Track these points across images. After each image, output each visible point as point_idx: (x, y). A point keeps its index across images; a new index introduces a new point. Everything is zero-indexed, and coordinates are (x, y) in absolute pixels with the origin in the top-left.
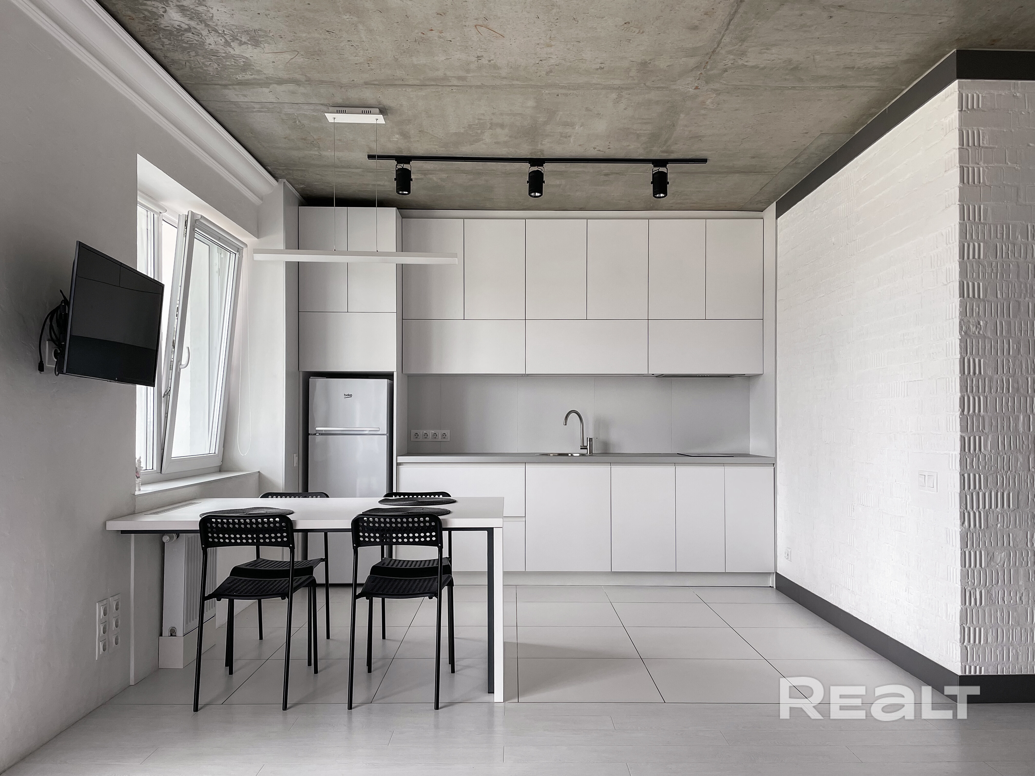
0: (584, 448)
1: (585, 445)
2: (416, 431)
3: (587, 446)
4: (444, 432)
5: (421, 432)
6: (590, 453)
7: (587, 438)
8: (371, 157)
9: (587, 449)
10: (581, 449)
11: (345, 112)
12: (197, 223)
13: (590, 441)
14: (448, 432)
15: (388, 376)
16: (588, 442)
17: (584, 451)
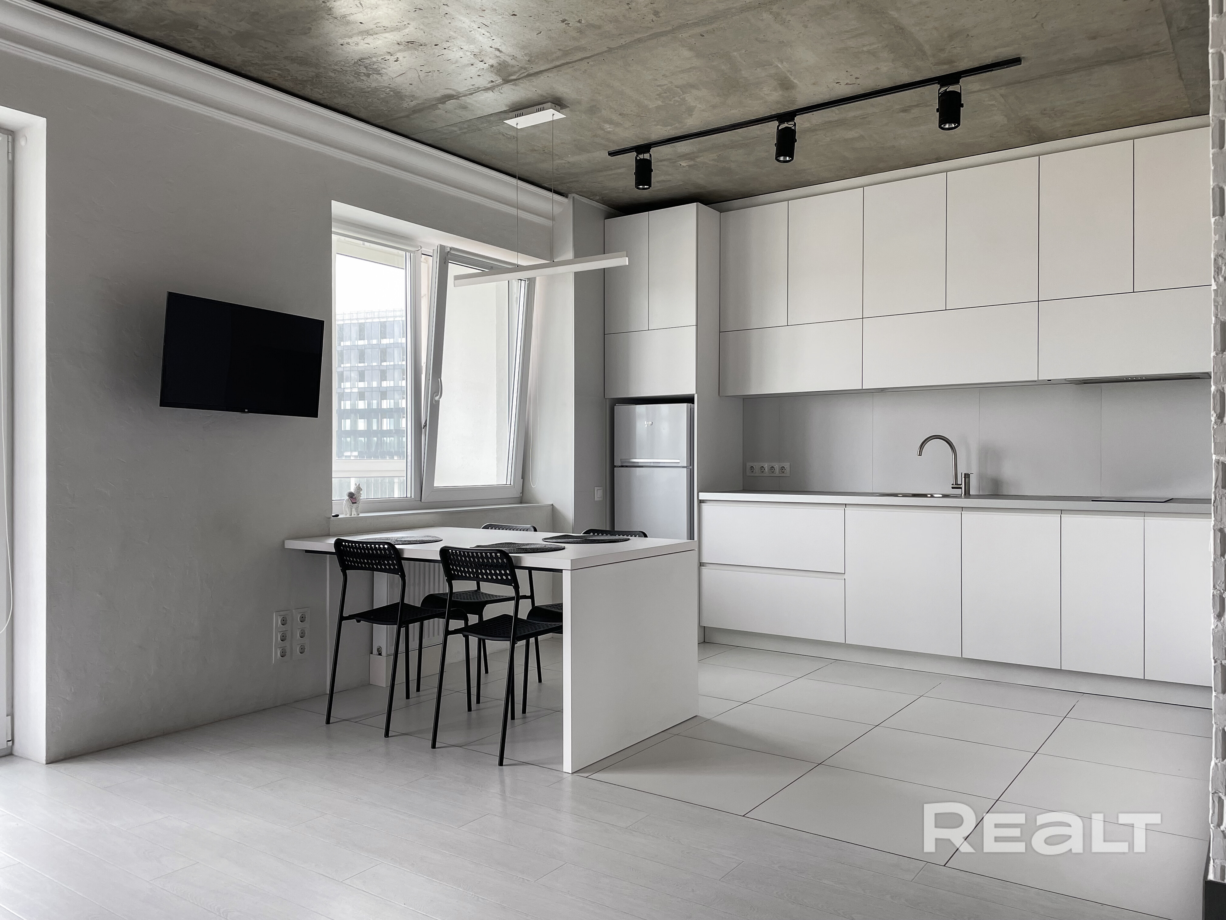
0: (956, 486)
1: (959, 482)
2: (751, 464)
3: (962, 484)
4: (783, 465)
5: (757, 465)
6: (965, 494)
7: (962, 473)
8: (612, 154)
9: (961, 488)
10: (953, 488)
11: (522, 115)
12: (449, 256)
13: (965, 478)
14: (787, 465)
15: (688, 400)
16: (963, 479)
17: (958, 491)
